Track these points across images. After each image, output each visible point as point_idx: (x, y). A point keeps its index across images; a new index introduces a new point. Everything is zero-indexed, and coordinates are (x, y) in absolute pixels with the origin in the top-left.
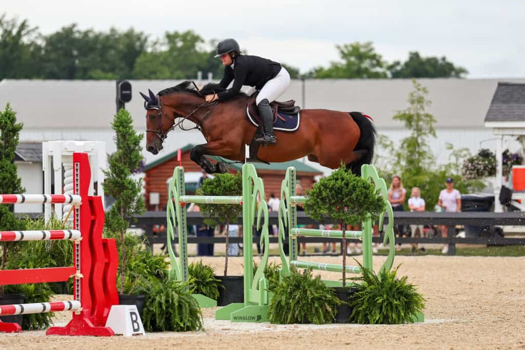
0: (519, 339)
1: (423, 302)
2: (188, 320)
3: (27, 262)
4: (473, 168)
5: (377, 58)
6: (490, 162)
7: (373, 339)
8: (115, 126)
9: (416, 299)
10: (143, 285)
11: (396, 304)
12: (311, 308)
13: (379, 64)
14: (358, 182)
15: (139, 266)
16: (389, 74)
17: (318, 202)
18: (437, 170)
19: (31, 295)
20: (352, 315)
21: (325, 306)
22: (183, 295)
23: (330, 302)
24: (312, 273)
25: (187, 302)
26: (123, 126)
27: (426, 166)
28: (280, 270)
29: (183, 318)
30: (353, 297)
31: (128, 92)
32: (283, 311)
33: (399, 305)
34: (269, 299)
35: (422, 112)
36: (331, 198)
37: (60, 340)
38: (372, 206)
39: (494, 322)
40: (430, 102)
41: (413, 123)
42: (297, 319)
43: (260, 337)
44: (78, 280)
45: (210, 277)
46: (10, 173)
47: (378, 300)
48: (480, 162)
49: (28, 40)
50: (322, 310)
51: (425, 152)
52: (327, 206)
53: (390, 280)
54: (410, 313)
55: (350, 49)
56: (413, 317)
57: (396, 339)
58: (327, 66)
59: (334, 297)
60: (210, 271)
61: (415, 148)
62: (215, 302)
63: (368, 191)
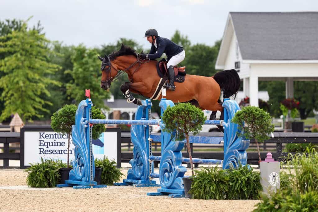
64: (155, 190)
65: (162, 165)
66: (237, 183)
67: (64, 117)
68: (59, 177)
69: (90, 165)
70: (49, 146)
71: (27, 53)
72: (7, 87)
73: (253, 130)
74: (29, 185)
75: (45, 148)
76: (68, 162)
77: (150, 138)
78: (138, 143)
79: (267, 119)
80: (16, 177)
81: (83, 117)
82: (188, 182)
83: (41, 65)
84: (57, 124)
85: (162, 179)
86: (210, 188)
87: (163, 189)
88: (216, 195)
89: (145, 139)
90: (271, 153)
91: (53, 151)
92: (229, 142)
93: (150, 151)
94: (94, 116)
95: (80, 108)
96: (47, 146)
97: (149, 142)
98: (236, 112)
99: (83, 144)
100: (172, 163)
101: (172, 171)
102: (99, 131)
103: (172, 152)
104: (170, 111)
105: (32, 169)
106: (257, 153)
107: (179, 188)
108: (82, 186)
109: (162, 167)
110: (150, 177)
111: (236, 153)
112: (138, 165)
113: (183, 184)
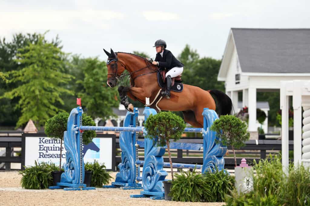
64: (138, 192)
65: (145, 169)
66: (214, 186)
67: (56, 123)
68: (51, 179)
69: (79, 169)
70: (48, 151)
71: (43, 65)
72: (24, 95)
73: (229, 137)
74: (23, 187)
75: (44, 152)
76: (60, 165)
77: (137, 144)
78: (125, 148)
79: (242, 127)
80: (15, 179)
81: (74, 124)
82: (168, 185)
83: (56, 76)
84: (51, 130)
85: (144, 182)
86: (186, 191)
87: (145, 192)
88: (192, 197)
89: (132, 145)
90: (245, 159)
91: (52, 155)
92: (208, 148)
93: (137, 156)
94: (85, 123)
95: (72, 115)
96: (47, 150)
97: (136, 147)
98: (214, 120)
99: (73, 149)
100: (154, 168)
101: (154, 175)
102: (89, 137)
103: (154, 157)
104: (152, 119)
105: (26, 172)
106: (234, 159)
107: (160, 191)
108: (72, 188)
109: (145, 170)
110: (136, 181)
111: (214, 159)
112: (126, 169)
113: (163, 187)
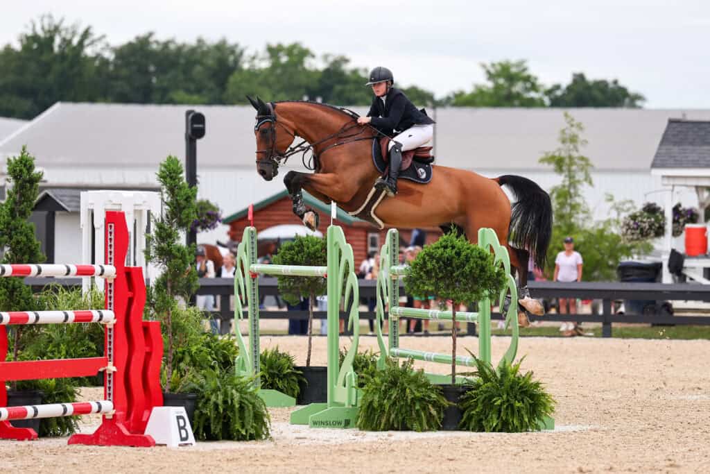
0: (668, 455)
1: (552, 405)
2: (252, 427)
3: (58, 345)
4: (635, 226)
5: (532, 80)
6: (657, 220)
7: (484, 453)
8: (161, 177)
9: (544, 400)
10: (195, 380)
11: (518, 407)
12: (411, 411)
13: (534, 87)
14: (472, 251)
15: (201, 351)
16: (547, 100)
17: (421, 277)
18: (593, 228)
19: (51, 392)
20: (463, 421)
21: (429, 408)
22: (246, 393)
23: (435, 404)
24: (412, 366)
25: (251, 403)
26: (171, 178)
27: (580, 223)
28: (378, 359)
29: (246, 424)
30: (466, 396)
31: (201, 126)
32: (375, 414)
33: (522, 407)
34: (358, 398)
35: (575, 154)
36: (438, 271)
37: (84, 451)
38: (490, 282)
39: (641, 430)
40: (586, 142)
41: (564, 168)
42: (393, 425)
43: (341, 450)
44: (110, 375)
45: (288, 368)
46: (26, 235)
47: (495, 402)
48: (645, 220)
49: (93, 51)
50: (425, 414)
51: (579, 205)
52: (433, 281)
53: (511, 376)
54: (536, 419)
55: (499, 68)
56: (540, 423)
57: (513, 453)
58: (469, 90)
59: (440, 396)
60: (289, 360)
61: (566, 200)
62: (294, 400)
63: (484, 263)
